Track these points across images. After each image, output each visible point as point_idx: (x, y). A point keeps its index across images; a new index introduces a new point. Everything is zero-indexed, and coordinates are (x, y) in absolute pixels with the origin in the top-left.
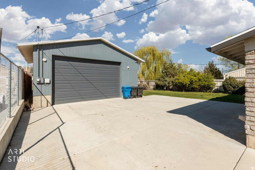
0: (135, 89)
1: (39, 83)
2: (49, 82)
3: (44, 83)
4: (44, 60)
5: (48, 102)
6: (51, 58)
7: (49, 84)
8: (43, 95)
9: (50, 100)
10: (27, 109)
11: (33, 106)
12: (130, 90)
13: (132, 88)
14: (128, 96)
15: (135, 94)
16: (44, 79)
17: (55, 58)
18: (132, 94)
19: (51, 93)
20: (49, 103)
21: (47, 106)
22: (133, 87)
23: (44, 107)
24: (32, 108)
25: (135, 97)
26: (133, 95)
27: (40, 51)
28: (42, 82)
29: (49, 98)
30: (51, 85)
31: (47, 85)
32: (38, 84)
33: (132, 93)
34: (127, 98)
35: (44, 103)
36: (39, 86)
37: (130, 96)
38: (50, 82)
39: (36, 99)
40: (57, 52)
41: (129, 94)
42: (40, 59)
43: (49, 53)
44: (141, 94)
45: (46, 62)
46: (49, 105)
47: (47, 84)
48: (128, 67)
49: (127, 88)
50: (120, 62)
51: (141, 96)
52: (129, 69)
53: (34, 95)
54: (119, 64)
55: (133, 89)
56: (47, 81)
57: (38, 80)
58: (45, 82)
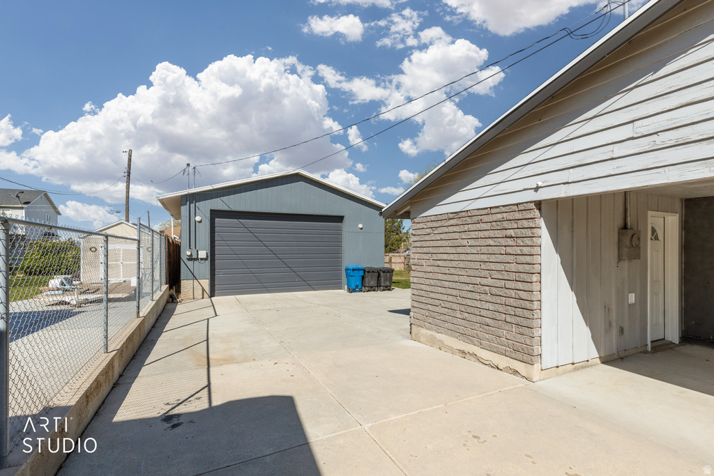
0: (373, 272)
1: (190, 258)
2: (205, 257)
3: (197, 259)
4: (198, 218)
5: (203, 290)
6: (208, 215)
7: (206, 259)
8: (196, 279)
9: (207, 288)
10: (173, 300)
11: (182, 296)
12: (361, 273)
13: (365, 271)
14: (357, 286)
15: (373, 283)
16: (198, 252)
17: (215, 214)
18: (367, 282)
19: (209, 276)
20: (205, 293)
21: (203, 298)
22: (368, 268)
23: (198, 299)
24: (180, 299)
25: (372, 289)
26: (367, 285)
27: (191, 205)
28: (195, 256)
29: (206, 283)
30: (208, 262)
31: (203, 261)
32: (189, 260)
33: (367, 280)
34: (354, 291)
35: (198, 293)
36: (190, 264)
37: (360, 287)
38: (207, 256)
39: (186, 285)
40: (219, 204)
41: (359, 283)
42: (191, 218)
43: (206, 206)
44: (388, 284)
45: (200, 222)
46: (206, 295)
47: (202, 259)
48: (360, 226)
49: (354, 270)
50: (342, 215)
51: (388, 288)
52: (361, 229)
53: (182, 278)
54: (340, 219)
55: (369, 272)
56: (202, 254)
57: (189, 253)
58: (199, 257)
